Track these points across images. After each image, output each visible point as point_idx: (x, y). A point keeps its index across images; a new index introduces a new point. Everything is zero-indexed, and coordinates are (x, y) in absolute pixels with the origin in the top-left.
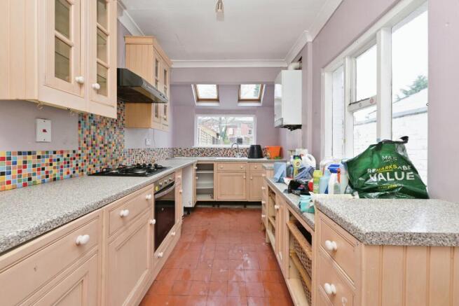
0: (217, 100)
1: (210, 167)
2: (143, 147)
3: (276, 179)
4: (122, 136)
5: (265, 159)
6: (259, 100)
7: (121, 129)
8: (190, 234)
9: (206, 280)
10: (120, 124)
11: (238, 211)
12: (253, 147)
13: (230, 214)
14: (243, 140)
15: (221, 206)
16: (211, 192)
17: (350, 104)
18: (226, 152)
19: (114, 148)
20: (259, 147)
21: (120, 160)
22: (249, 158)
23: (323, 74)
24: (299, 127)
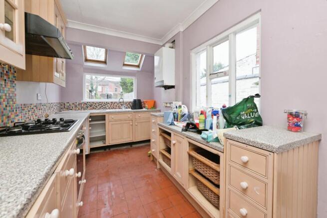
0: (105, 62)
1: (103, 118)
2: (35, 102)
3: (169, 122)
4: (13, 90)
5: (144, 109)
6: (138, 66)
7: (12, 82)
8: (93, 178)
9: (125, 211)
10: (11, 76)
11: (128, 150)
12: (135, 101)
13: (122, 154)
14: (112, 96)
15: (112, 149)
16: (103, 138)
17: (210, 75)
18: (113, 105)
19: (5, 103)
20: (139, 101)
21: (13, 116)
22: (132, 109)
23: (191, 54)
24: (173, 87)
